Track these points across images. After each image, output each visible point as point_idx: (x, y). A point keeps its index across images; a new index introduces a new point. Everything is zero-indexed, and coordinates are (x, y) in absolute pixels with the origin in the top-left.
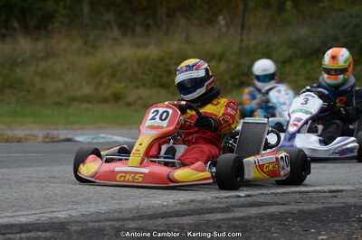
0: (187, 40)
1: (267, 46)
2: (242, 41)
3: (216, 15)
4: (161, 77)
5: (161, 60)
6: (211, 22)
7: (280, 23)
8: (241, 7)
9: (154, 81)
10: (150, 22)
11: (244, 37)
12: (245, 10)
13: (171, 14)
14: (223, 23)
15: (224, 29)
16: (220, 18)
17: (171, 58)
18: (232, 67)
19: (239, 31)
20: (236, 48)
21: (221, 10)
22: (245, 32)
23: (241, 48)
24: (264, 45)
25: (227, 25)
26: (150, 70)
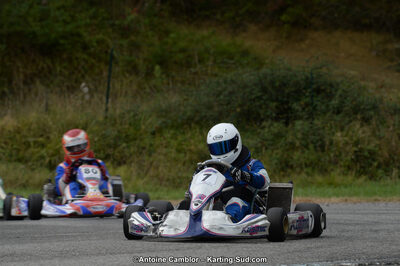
0: (47, 109)
1: (135, 115)
2: (107, 110)
3: (78, 82)
4: (18, 150)
5: (18, 131)
6: (73, 89)
7: (148, 90)
8: (105, 74)
9: (11, 156)
10: (6, 90)
11: (109, 105)
12: (109, 77)
13: (29, 81)
14: (86, 90)
15: (87, 97)
16: (83, 84)
17: (29, 129)
18: (96, 139)
19: (104, 99)
20: (101, 118)
21: (83, 76)
22: (110, 100)
23: (106, 117)
24: (132, 114)
25: (90, 92)
26: (6, 143)
